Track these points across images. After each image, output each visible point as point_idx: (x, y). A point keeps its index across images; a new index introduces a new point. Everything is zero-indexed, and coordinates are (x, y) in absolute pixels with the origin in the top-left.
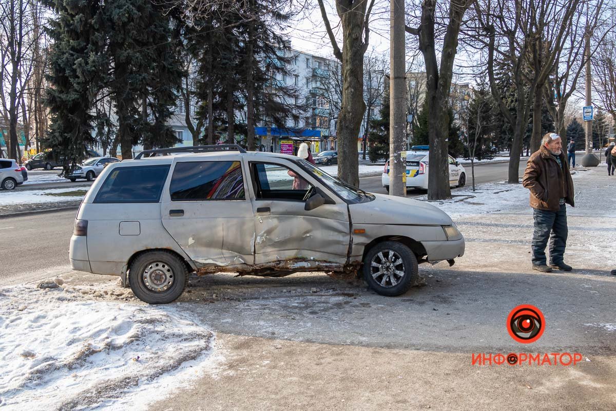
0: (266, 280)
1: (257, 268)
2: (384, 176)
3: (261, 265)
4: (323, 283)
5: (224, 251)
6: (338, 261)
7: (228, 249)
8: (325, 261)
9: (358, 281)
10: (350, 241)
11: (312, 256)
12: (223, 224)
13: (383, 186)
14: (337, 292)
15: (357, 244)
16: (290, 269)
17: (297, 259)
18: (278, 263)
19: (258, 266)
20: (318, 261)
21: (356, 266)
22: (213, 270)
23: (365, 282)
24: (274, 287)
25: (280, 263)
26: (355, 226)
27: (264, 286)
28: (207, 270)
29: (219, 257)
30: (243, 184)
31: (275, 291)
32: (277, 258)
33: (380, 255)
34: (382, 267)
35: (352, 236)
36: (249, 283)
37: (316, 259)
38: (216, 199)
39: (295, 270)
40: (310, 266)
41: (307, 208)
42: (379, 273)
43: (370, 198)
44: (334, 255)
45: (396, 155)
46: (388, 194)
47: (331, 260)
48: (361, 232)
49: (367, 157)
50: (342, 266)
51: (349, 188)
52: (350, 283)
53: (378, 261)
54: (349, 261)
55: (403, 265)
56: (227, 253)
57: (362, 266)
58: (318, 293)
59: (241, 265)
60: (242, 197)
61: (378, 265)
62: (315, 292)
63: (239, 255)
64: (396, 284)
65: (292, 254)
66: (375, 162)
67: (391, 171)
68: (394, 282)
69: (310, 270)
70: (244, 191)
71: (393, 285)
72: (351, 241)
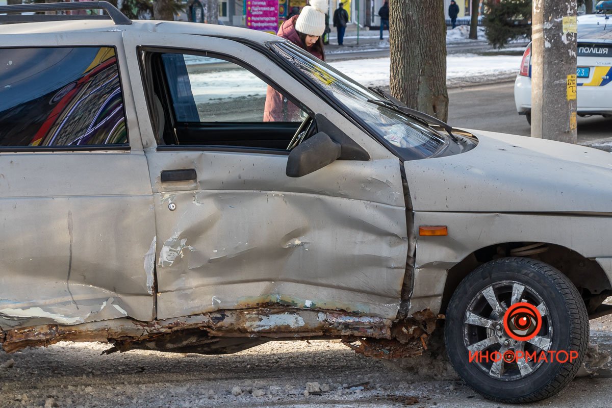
0: (188, 363)
1: (164, 330)
2: (520, 83)
3: (173, 321)
4: (342, 369)
5: (74, 285)
6: (377, 312)
7: (85, 280)
8: (343, 312)
9: (431, 363)
10: (408, 257)
11: (307, 296)
12: (70, 214)
13: (519, 110)
14: (374, 392)
15: (428, 266)
16: (252, 332)
17: (267, 307)
18: (219, 315)
19: (166, 324)
20: (324, 311)
21: (425, 324)
22: (45, 334)
23: (450, 367)
24: (209, 380)
25: (224, 316)
26: (421, 219)
27: (181, 377)
28: (27, 335)
29: (59, 300)
30: (123, 109)
31: (211, 392)
32: (216, 303)
33: (489, 293)
34: (494, 325)
35: (413, 244)
36: (143, 369)
37: (319, 304)
38: (54, 148)
39: (264, 337)
40: (301, 323)
41: (294, 170)
42: (487, 342)
43: (464, 143)
44: (365, 295)
45: (548, 26)
46: (527, 132)
47: (360, 308)
48: (438, 235)
49: (481, 32)
50: (388, 323)
51: (407, 116)
52: (411, 369)
53: (485, 310)
54: (407, 311)
55: (550, 321)
56: (80, 290)
57: (441, 323)
58: (324, 397)
59: (119, 323)
60: (122, 143)
61: (483, 320)
62: (315, 393)
63: (113, 293)
64: (531, 370)
65: (254, 292)
66: (501, 46)
67: (537, 70)
68: (524, 366)
69: (304, 334)
70: (127, 129)
71: (523, 373)
72: (411, 258)
